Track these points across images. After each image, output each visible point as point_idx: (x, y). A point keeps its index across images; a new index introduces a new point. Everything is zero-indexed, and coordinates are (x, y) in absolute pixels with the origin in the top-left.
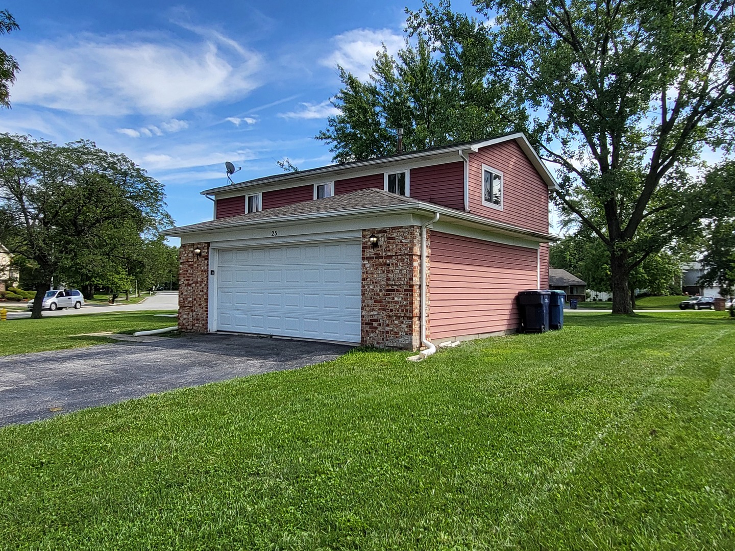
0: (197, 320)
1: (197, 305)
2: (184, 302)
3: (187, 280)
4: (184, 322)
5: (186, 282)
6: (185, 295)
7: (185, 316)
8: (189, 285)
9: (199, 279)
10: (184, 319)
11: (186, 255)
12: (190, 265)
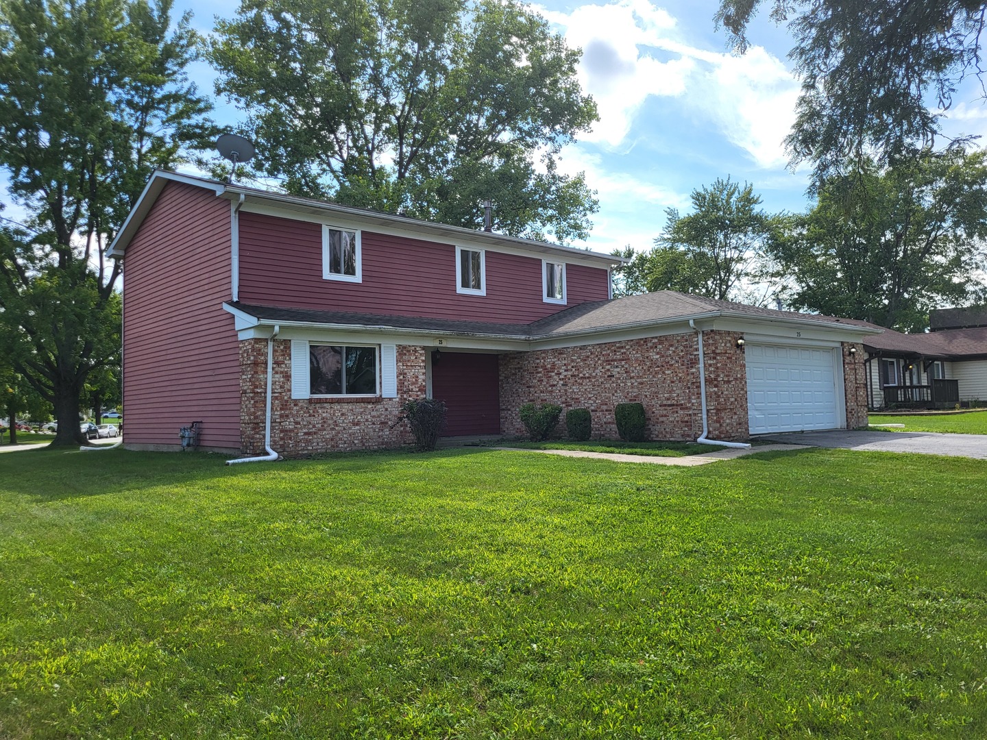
0: (740, 424)
1: (738, 406)
2: (726, 404)
3: (727, 376)
4: (728, 428)
5: (726, 379)
6: (726, 395)
7: (728, 421)
8: (729, 382)
9: (739, 376)
10: (727, 425)
11: (723, 345)
12: (728, 358)
